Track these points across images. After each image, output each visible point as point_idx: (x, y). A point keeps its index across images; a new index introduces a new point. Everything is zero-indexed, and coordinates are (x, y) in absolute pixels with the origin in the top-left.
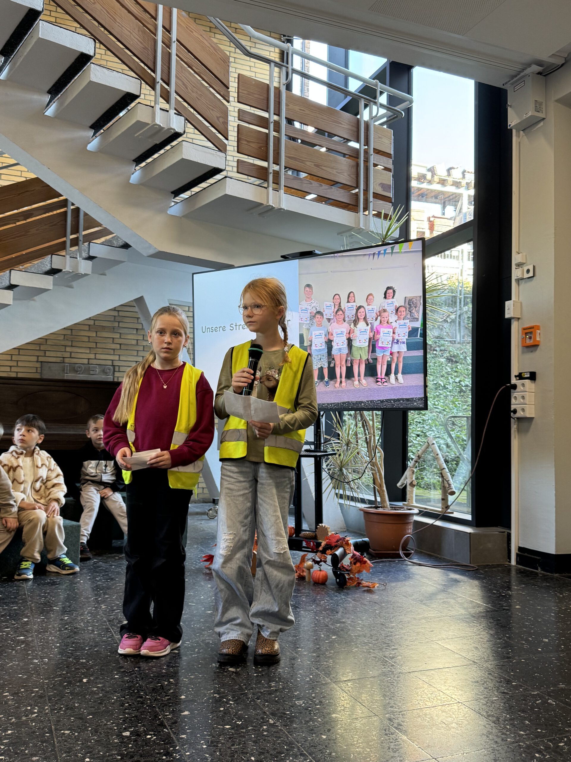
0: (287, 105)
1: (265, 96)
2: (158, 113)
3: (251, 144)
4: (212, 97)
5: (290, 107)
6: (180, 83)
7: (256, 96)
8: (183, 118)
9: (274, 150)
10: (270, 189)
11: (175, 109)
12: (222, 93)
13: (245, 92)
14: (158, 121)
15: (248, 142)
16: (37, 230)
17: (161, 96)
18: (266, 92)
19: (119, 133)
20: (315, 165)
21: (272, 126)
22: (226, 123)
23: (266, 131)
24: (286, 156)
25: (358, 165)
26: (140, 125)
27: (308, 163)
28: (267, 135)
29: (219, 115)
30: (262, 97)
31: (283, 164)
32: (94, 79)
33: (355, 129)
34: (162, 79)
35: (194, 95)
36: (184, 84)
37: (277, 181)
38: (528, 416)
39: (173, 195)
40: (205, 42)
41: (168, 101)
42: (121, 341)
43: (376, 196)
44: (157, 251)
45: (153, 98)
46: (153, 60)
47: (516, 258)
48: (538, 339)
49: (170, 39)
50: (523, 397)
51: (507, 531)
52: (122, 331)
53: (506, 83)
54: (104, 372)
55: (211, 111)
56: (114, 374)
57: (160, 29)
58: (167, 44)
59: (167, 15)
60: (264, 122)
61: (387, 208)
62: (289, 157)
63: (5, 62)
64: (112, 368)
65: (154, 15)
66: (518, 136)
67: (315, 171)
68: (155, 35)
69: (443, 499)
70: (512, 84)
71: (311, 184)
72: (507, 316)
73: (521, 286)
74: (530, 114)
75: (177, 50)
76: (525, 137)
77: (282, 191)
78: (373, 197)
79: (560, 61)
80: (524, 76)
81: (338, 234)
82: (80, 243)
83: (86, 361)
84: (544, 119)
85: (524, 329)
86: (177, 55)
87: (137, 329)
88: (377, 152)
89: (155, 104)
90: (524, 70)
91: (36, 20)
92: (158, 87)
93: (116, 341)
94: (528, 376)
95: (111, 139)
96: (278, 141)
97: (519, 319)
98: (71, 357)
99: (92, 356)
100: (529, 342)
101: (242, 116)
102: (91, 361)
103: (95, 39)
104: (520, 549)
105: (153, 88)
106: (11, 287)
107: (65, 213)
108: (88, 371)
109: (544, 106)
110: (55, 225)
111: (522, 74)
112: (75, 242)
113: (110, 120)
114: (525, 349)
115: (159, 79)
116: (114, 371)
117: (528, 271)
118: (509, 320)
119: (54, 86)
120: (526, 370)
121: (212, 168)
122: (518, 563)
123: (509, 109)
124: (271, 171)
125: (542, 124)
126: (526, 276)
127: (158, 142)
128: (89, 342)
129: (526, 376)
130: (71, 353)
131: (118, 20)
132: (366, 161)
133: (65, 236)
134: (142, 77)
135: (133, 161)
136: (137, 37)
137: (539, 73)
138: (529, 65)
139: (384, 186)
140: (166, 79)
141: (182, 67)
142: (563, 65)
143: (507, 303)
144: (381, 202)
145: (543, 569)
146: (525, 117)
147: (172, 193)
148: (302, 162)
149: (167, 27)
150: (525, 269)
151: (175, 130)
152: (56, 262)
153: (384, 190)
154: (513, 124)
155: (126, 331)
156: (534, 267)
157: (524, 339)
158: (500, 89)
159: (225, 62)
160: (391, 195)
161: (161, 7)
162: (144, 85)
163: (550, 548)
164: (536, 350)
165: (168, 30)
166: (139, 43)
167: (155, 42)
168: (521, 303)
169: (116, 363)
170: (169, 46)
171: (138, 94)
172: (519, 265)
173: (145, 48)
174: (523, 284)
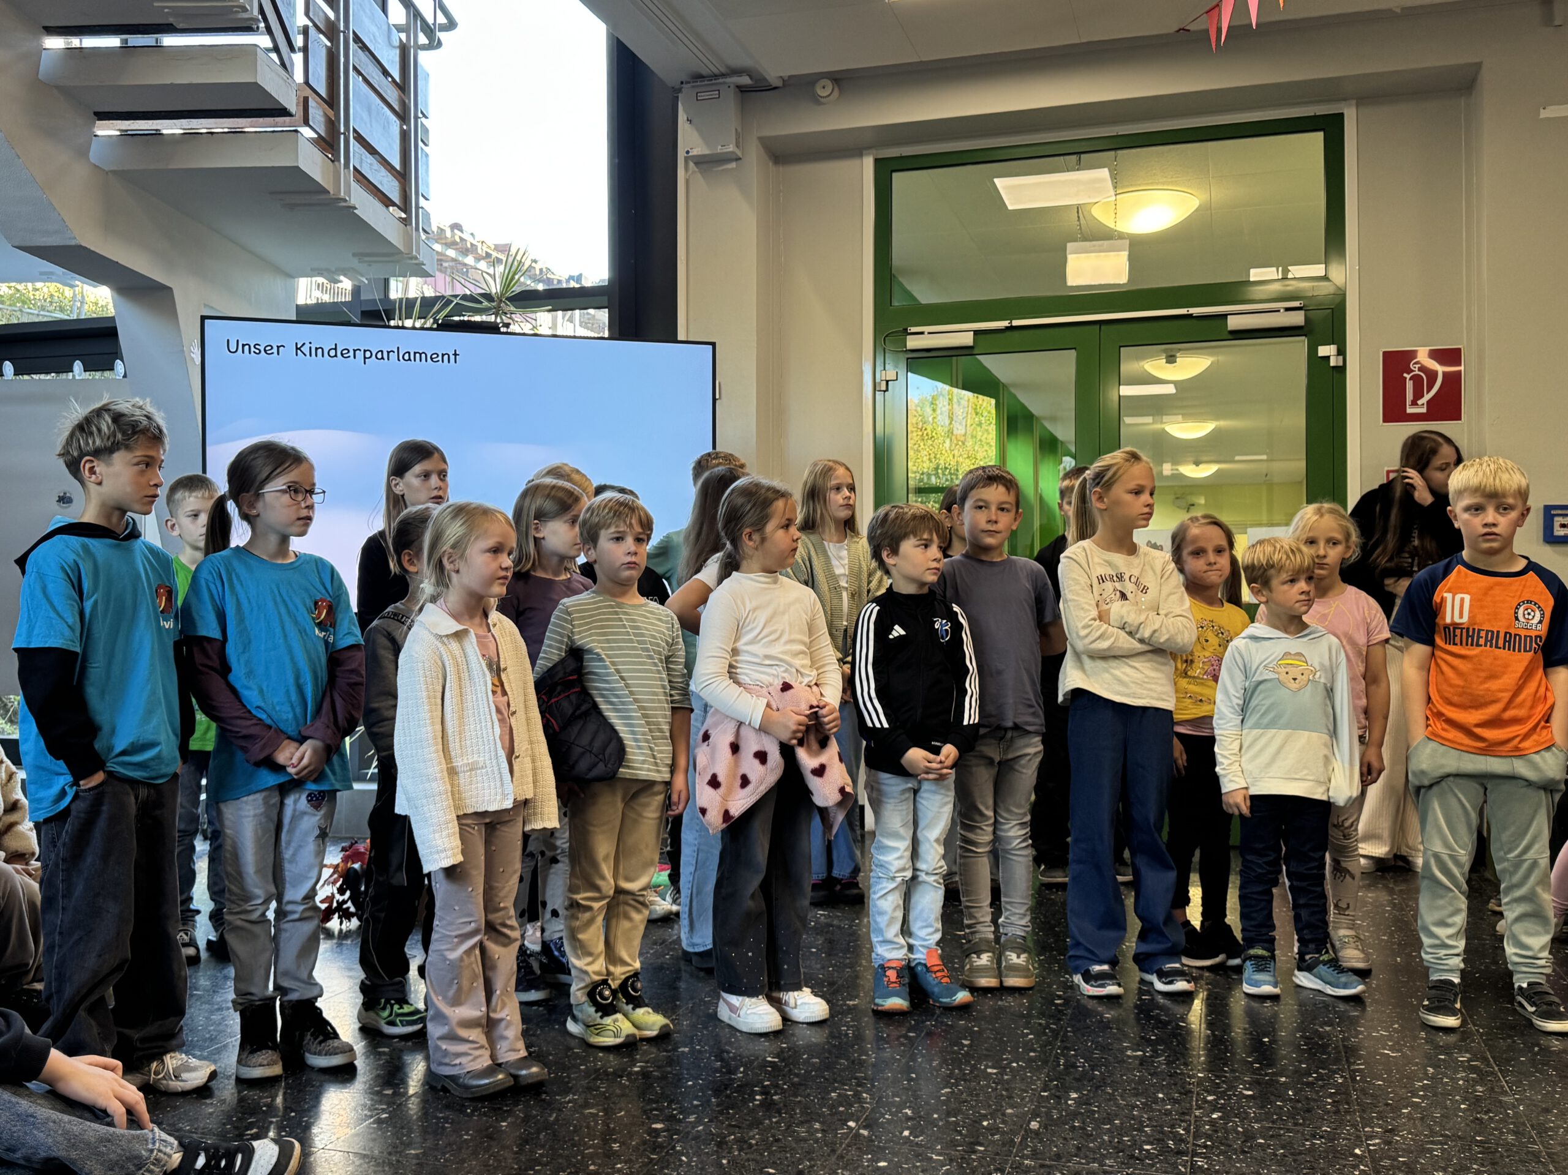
10: (342, 165)
21: (342, 39)
31: (351, 117)
33: (401, 64)
44: (73, 244)
53: (687, 82)
60: (330, 29)
66: (687, 170)
70: (695, 87)
74: (731, 148)
77: (352, 176)
80: (720, 84)
84: (738, 159)
90: (723, 75)
101: (310, 8)
109: (744, 142)
111: (721, 80)
124: (342, 129)
125: (733, 165)
137: (743, 88)
138: (741, 73)
146: (719, 149)
154: (694, 152)
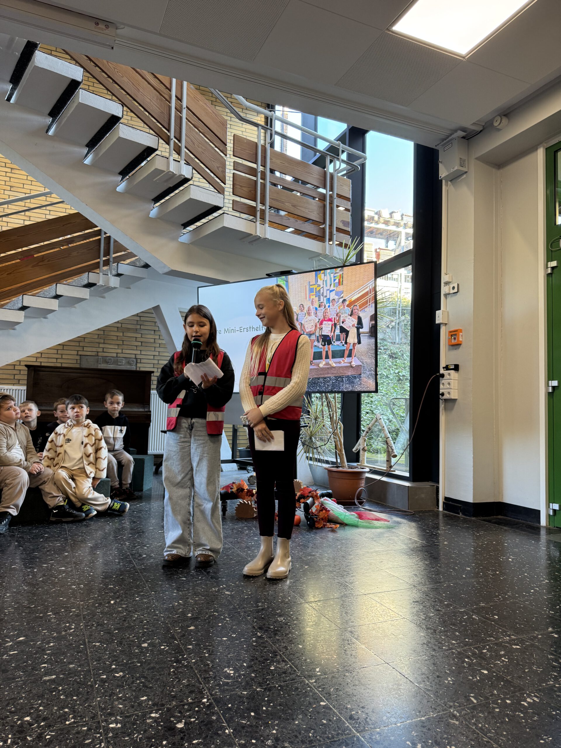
0: (271, 159)
1: (254, 151)
2: (172, 163)
3: (244, 189)
4: (213, 151)
5: (273, 161)
6: (189, 140)
7: (247, 151)
8: (191, 167)
9: (261, 194)
10: (258, 223)
11: (185, 160)
12: (221, 149)
13: (239, 148)
14: (171, 169)
15: (241, 186)
16: (78, 253)
17: (174, 150)
18: (254, 149)
19: (142, 178)
20: (292, 205)
21: (259, 175)
22: (224, 172)
23: (255, 178)
24: (270, 198)
25: (324, 206)
26: (157, 172)
27: (287, 204)
28: (256, 182)
29: (218, 166)
30: (252, 153)
31: (268, 204)
32: (122, 135)
33: (323, 179)
34: (175, 137)
35: (200, 149)
36: (192, 141)
37: (263, 218)
38: (453, 398)
39: (183, 227)
40: (208, 109)
41: (179, 153)
42: (142, 340)
43: (339, 230)
44: (170, 269)
45: (168, 150)
46: (168, 122)
47: (444, 278)
48: (461, 339)
49: (181, 106)
50: (449, 384)
51: (436, 485)
52: (143, 332)
53: (438, 145)
54: (129, 363)
55: (213, 162)
56: (136, 364)
57: (174, 98)
58: (179, 110)
59: (179, 88)
60: (253, 172)
61: (346, 239)
62: (272, 199)
63: (53, 122)
64: (135, 360)
65: (169, 87)
66: (447, 185)
67: (292, 210)
68: (170, 103)
69: (387, 461)
70: (443, 145)
71: (289, 219)
72: (437, 322)
73: (448, 300)
74: (456, 168)
75: (187, 115)
76: (452, 186)
77: (267, 225)
78: (337, 231)
79: (479, 129)
80: (451, 140)
81: (309, 259)
82: (111, 263)
83: (115, 355)
84: (466, 172)
85: (450, 332)
86: (187, 119)
87: (154, 331)
88: (339, 196)
89: (170, 155)
90: (451, 135)
91: (76, 88)
92: (172, 143)
93: (138, 339)
94: (453, 367)
95: (135, 183)
96: (264, 186)
97: (446, 324)
98: (103, 352)
99: (120, 351)
100: (453, 342)
101: (236, 166)
102: (119, 355)
103: (123, 104)
104: (446, 499)
105: (168, 143)
106: (57, 297)
107: (100, 240)
108: (116, 362)
109: (466, 162)
110: (91, 249)
111: (450, 138)
112: (107, 263)
113: (135, 168)
114: (451, 347)
115: (172, 136)
116: (137, 362)
117: (454, 288)
118: (439, 325)
119: (91, 141)
120: (452, 363)
121: (212, 206)
122: (444, 509)
123: (440, 165)
124: (258, 209)
125: (465, 176)
126: (452, 291)
127: (171, 186)
128: (117, 340)
129: (451, 367)
130: (103, 348)
131: (141, 91)
132: (331, 203)
133: (99, 258)
134: (159, 135)
135: (152, 200)
136: (155, 104)
137: (463, 137)
138: (456, 131)
139: (344, 223)
140: (178, 137)
141: (190, 128)
142: (481, 131)
143: (437, 312)
144: (342, 235)
145: (463, 514)
146: (452, 170)
147: (182, 225)
148: (283, 203)
149: (179, 97)
150: (452, 286)
151: (184, 176)
152: (92, 277)
153: (344, 226)
154: (443, 176)
155: (146, 332)
156: (458, 285)
157: (449, 340)
158: (433, 149)
159: (224, 125)
160: (349, 229)
161: (174, 80)
162: (161, 141)
163: (470, 499)
164: (459, 348)
165: (179, 99)
166: (157, 109)
167: (170, 108)
168: (448, 312)
169: (138, 357)
170: (181, 112)
171: (156, 148)
172: (447, 283)
173: (162, 113)
174: (449, 298)
